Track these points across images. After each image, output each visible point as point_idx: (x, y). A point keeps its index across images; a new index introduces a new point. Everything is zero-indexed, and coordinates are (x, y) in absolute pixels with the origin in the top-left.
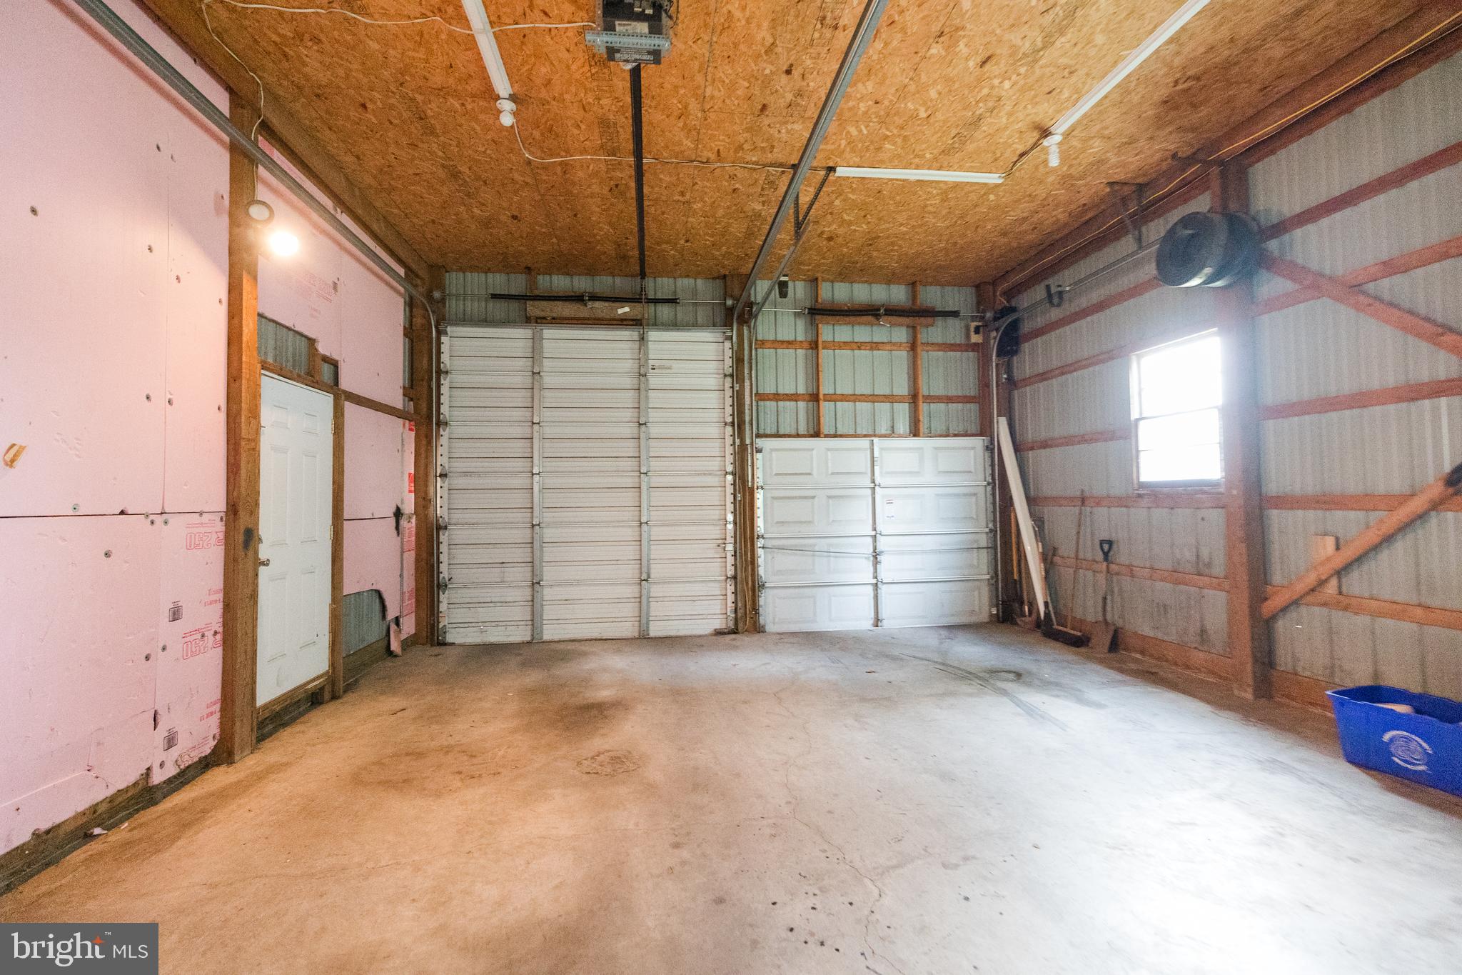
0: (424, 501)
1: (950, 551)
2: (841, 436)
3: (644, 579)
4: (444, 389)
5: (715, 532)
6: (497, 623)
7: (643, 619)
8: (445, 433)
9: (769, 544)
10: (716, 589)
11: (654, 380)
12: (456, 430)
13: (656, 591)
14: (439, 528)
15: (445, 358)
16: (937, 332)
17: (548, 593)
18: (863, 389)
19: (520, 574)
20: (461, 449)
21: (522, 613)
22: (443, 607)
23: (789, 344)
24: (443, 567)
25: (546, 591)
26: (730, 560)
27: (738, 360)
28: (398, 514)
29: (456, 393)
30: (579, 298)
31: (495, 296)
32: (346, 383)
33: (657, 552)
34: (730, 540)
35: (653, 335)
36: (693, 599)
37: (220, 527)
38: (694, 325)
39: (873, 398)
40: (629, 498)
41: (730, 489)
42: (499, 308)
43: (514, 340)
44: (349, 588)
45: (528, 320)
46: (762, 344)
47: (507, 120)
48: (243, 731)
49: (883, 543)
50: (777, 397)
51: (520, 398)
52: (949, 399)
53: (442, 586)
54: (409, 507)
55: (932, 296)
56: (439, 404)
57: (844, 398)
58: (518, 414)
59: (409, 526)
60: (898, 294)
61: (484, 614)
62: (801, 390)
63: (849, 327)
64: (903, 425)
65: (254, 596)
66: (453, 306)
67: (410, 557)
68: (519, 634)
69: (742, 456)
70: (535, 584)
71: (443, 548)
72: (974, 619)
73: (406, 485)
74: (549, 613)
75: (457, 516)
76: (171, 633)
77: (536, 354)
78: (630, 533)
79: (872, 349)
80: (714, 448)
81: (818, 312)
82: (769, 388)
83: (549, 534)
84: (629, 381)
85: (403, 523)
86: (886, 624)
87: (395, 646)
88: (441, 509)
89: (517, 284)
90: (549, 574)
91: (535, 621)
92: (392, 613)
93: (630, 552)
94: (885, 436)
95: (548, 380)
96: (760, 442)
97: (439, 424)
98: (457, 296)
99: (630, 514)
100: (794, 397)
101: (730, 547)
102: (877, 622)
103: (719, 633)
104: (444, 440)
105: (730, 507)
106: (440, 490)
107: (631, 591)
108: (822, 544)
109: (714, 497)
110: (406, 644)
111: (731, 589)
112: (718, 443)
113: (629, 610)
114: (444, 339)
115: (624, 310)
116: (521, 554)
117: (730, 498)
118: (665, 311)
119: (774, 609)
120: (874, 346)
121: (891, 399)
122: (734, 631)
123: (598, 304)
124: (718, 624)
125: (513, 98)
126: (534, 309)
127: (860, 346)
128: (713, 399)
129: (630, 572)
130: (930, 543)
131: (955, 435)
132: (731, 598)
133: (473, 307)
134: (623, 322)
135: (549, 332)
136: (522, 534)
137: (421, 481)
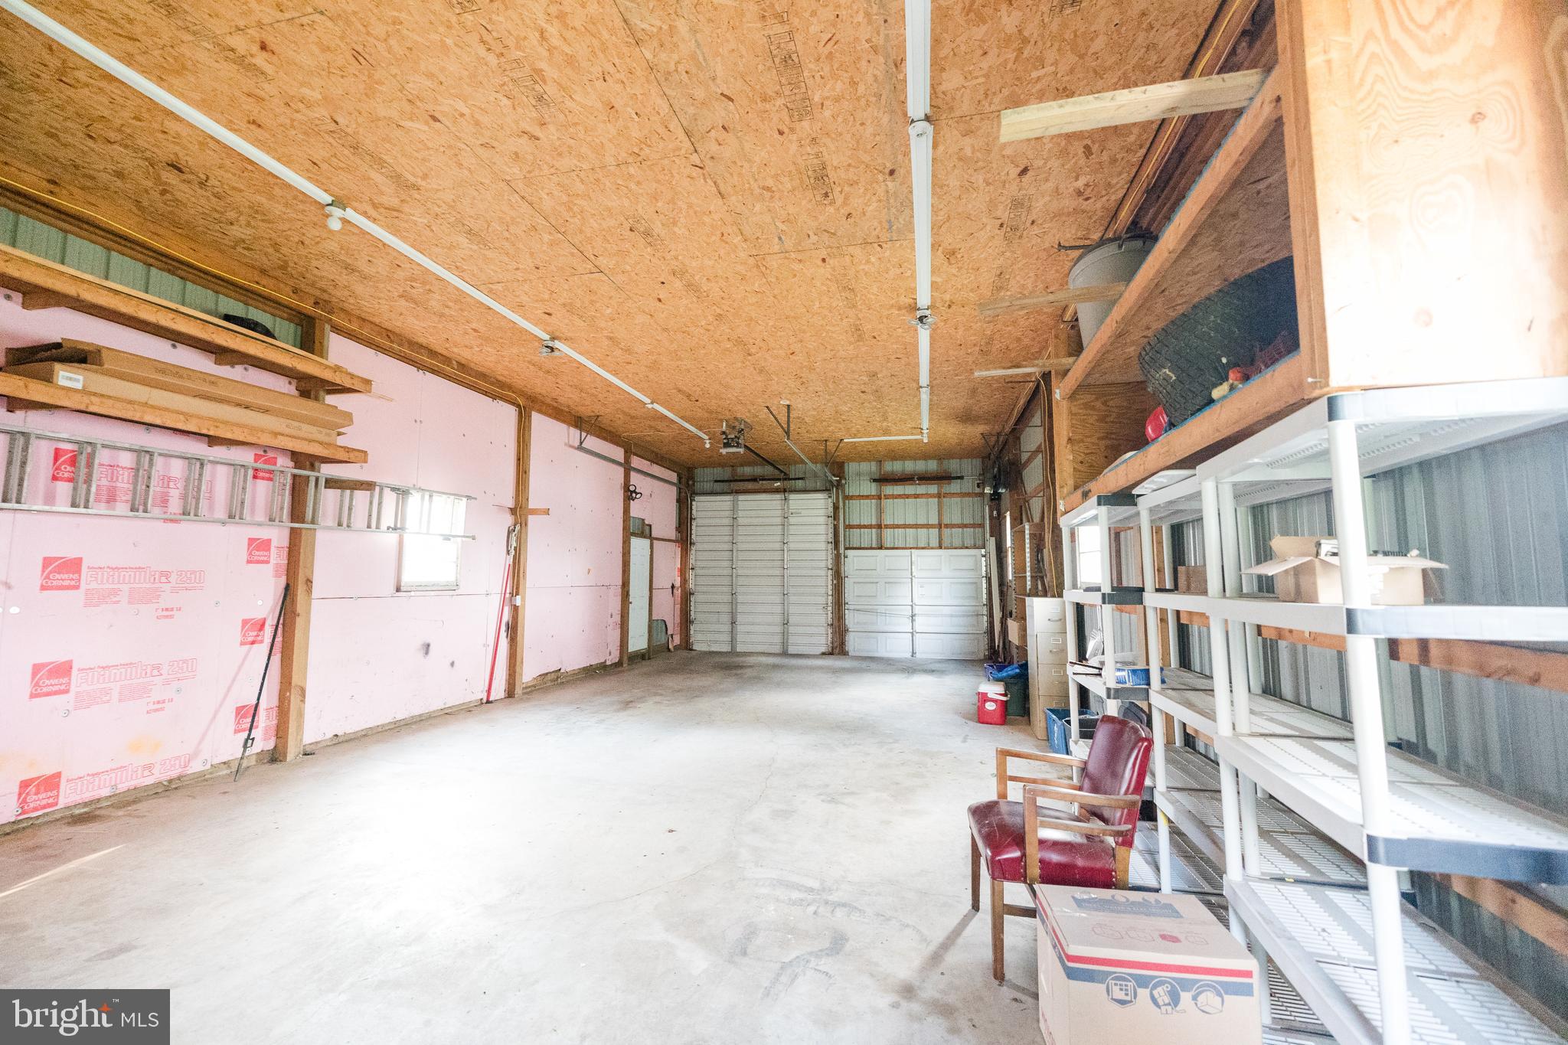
0: (684, 581)
1: (964, 616)
2: (897, 548)
3: (786, 623)
4: (693, 527)
5: (822, 600)
6: (716, 642)
7: (785, 644)
8: (693, 548)
9: (851, 607)
10: (822, 630)
11: (792, 520)
12: (698, 546)
13: (791, 629)
14: (691, 594)
15: (694, 512)
16: (955, 487)
17: (740, 628)
18: (910, 521)
19: (726, 618)
20: (702, 556)
21: (727, 637)
22: (692, 632)
23: (867, 497)
24: (692, 613)
25: (739, 627)
26: (830, 615)
27: (836, 508)
28: (673, 587)
29: (699, 529)
30: (754, 480)
31: (716, 481)
32: (654, 534)
33: (792, 609)
34: (830, 604)
35: (792, 496)
36: (812, 635)
37: (620, 590)
38: (816, 491)
39: (916, 526)
40: (778, 581)
41: (830, 578)
42: (718, 487)
43: (723, 502)
44: (654, 617)
45: (730, 493)
46: (851, 498)
47: (708, 446)
48: (625, 658)
49: (917, 610)
50: (860, 527)
51: (727, 530)
52: (964, 526)
53: (692, 622)
54: (678, 584)
55: (953, 466)
56: (691, 534)
57: (898, 526)
58: (727, 538)
59: (678, 592)
60: (932, 466)
61: (710, 637)
62: (874, 523)
63: (902, 487)
64: (935, 542)
65: (628, 613)
66: (698, 487)
67: (678, 607)
68: (726, 648)
69: (838, 560)
70: (733, 623)
71: (692, 604)
72: (973, 657)
73: (677, 573)
74: (740, 638)
75: (699, 588)
76: (611, 621)
77: (734, 509)
78: (778, 599)
79: (915, 498)
80: (822, 555)
81: (883, 480)
82: (856, 522)
83: (740, 598)
84: (779, 520)
85: (675, 591)
86: (918, 655)
87: (671, 647)
88: (691, 585)
89: (726, 473)
90: (740, 618)
91: (733, 641)
92: (669, 632)
93: (778, 609)
94: (923, 548)
95: (741, 521)
96: (850, 553)
97: (691, 544)
98: (700, 482)
99: (779, 589)
100: (870, 527)
101: (830, 608)
102: (913, 654)
103: (823, 654)
104: (693, 552)
105: (830, 587)
106: (691, 575)
107: (778, 629)
108: (881, 609)
109: (821, 582)
110: (675, 647)
111: (830, 631)
112: (824, 553)
113: (778, 639)
114: (694, 503)
115: (778, 484)
116: (726, 608)
117: (830, 582)
118: (800, 484)
119: (853, 643)
120: (916, 496)
121: (927, 526)
122: (831, 654)
123: (764, 482)
124: (823, 649)
125: (710, 439)
126: (735, 486)
127: (908, 496)
128: (822, 529)
129: (778, 619)
130: (947, 610)
131: (967, 548)
132: (830, 636)
133: (708, 486)
134: (777, 491)
135: (741, 497)
136: (727, 598)
137: (683, 572)
